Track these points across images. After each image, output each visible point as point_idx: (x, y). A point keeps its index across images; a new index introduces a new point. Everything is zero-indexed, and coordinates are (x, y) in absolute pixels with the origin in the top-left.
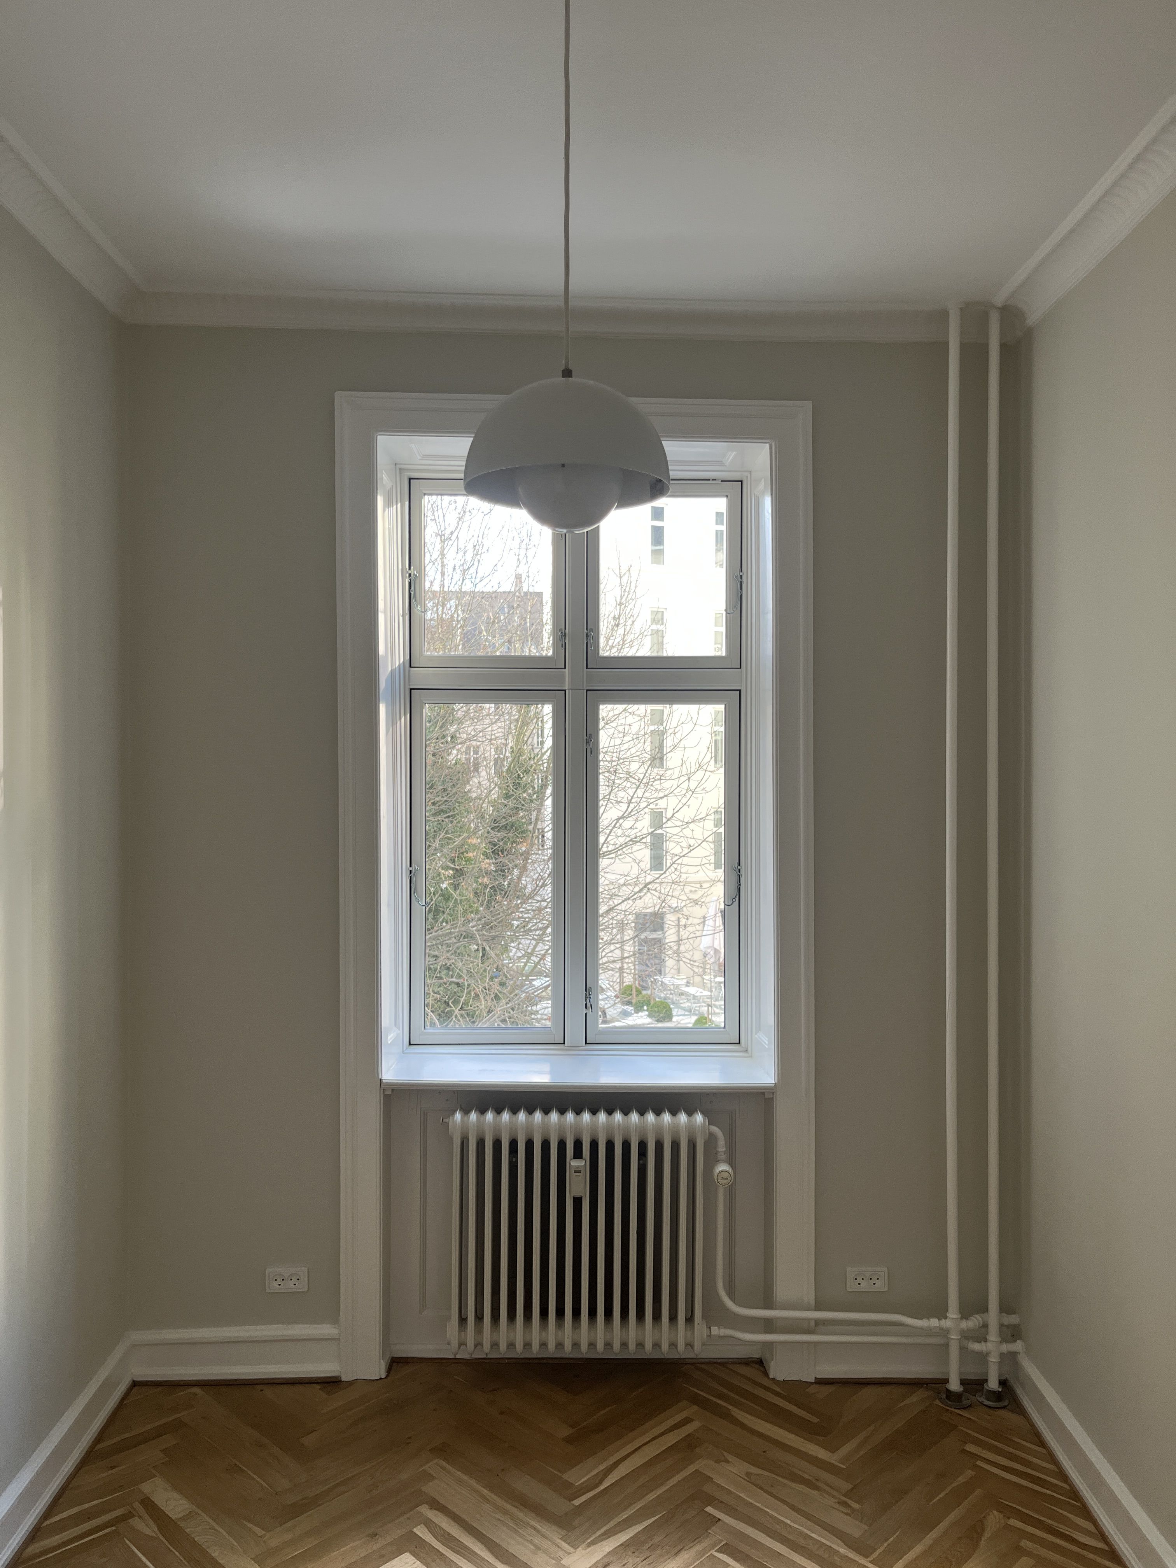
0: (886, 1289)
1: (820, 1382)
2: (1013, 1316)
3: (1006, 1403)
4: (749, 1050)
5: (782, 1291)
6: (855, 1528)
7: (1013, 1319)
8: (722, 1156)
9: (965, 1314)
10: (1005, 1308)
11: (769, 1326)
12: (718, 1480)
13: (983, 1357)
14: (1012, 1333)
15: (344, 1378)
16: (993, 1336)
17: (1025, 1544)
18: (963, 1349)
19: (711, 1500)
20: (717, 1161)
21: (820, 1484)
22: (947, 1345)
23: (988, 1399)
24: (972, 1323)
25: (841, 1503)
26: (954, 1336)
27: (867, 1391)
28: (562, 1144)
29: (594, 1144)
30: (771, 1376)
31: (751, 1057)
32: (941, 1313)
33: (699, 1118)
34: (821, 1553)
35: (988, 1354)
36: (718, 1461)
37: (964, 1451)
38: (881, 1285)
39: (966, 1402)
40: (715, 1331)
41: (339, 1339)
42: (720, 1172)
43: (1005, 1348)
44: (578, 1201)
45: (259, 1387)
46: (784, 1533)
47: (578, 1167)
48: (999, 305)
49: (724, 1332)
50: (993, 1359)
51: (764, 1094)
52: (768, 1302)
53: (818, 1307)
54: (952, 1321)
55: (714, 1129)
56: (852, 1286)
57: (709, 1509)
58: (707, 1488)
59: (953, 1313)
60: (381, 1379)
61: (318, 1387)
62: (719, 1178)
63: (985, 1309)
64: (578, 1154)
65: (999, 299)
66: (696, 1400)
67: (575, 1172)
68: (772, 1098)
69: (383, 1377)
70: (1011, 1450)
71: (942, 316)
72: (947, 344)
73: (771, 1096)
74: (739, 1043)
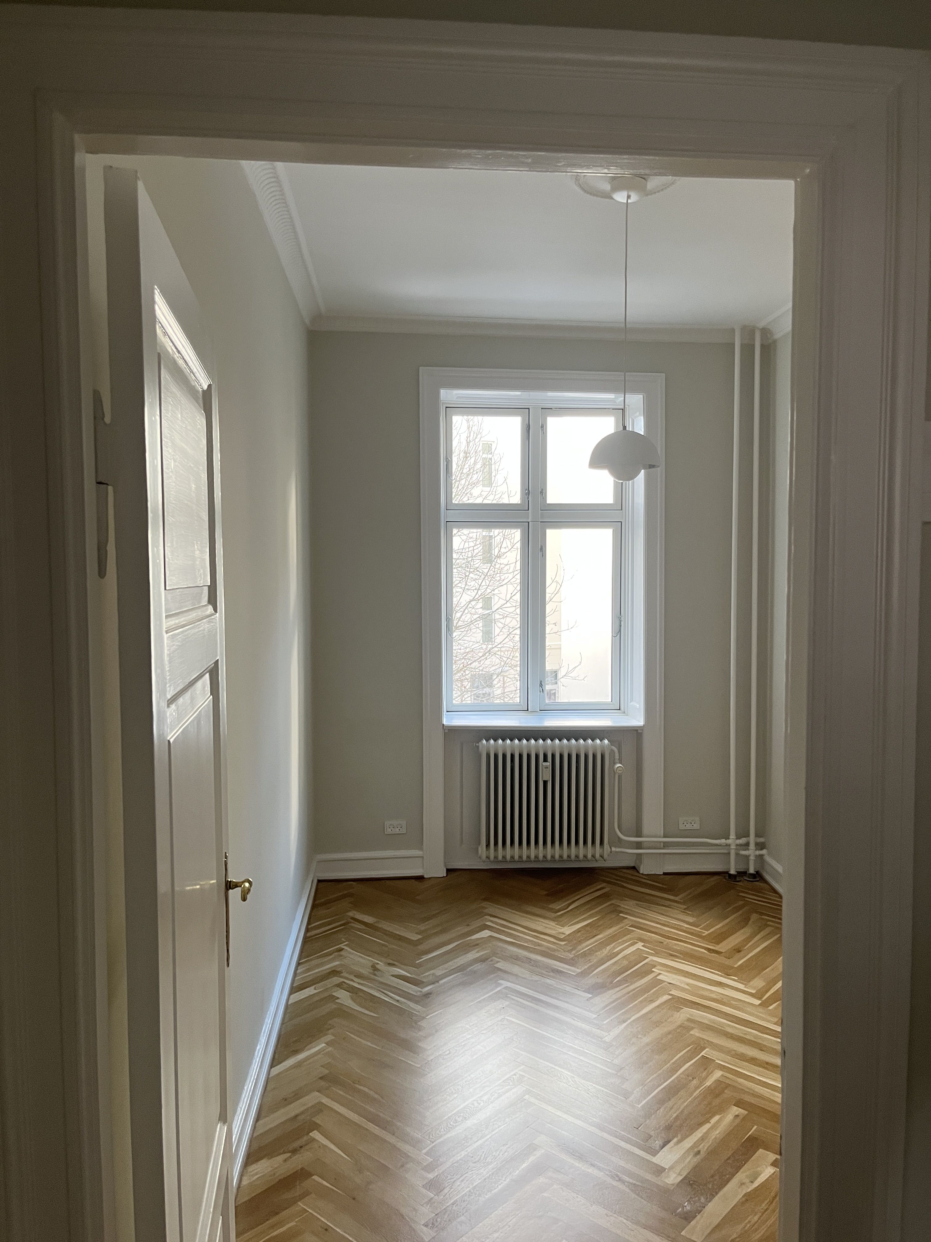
0: (699, 828)
1: (665, 874)
2: (762, 838)
3: (758, 879)
4: (626, 712)
5: (646, 830)
6: (691, 919)
7: (762, 840)
8: (617, 761)
9: (738, 837)
10: (757, 835)
11: (639, 845)
12: (622, 906)
13: (747, 857)
14: (761, 846)
15: (425, 877)
16: (752, 846)
17: (769, 923)
18: (737, 855)
19: (621, 912)
20: (615, 763)
21: (671, 906)
22: (729, 853)
23: (749, 878)
24: (743, 841)
25: (682, 912)
26: (733, 847)
27: (688, 877)
28: (537, 756)
29: (553, 756)
30: (641, 872)
31: (627, 715)
32: (727, 838)
33: (606, 741)
34: (676, 926)
35: (749, 856)
36: (622, 900)
37: (738, 895)
38: (696, 826)
39: (738, 879)
40: (613, 849)
41: (423, 857)
42: (618, 767)
43: (758, 853)
44: (545, 783)
45: (384, 881)
46: (658, 921)
47: (546, 765)
48: (761, 327)
49: (618, 850)
50: (752, 858)
51: (637, 730)
52: (639, 834)
53: (664, 837)
54: (732, 840)
55: (613, 748)
56: (682, 827)
57: (621, 915)
58: (618, 909)
59: (732, 836)
60: (444, 877)
61: (413, 880)
62: (618, 770)
63: (748, 835)
64: (545, 760)
65: (761, 325)
66: (604, 881)
67: (545, 768)
68: (642, 733)
69: (445, 876)
70: (762, 895)
71: (733, 330)
72: (734, 344)
73: (641, 732)
74: (620, 709)
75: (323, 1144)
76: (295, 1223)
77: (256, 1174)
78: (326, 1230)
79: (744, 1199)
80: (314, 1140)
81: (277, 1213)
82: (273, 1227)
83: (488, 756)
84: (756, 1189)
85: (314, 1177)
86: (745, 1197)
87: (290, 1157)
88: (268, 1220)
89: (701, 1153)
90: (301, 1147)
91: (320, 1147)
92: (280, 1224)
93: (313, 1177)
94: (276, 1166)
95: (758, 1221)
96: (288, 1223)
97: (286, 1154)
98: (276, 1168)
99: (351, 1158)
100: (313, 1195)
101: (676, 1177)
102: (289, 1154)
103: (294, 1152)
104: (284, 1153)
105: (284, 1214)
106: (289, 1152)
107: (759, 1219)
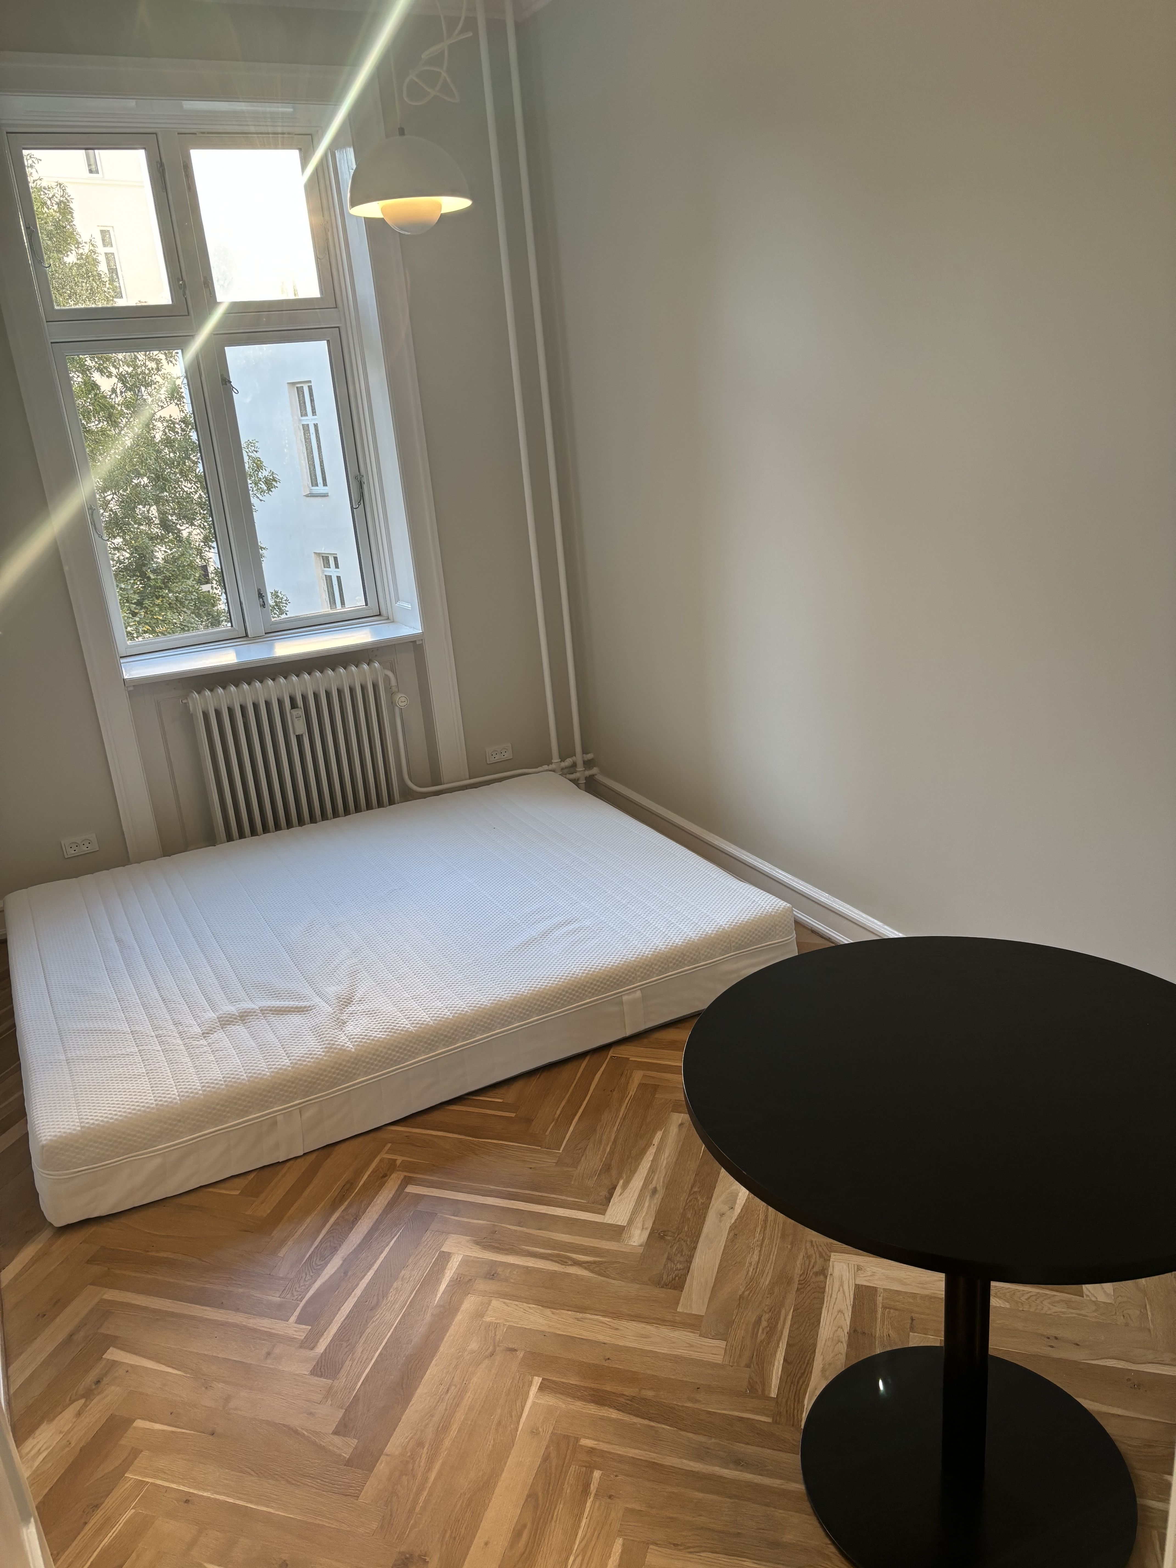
0: (511, 757)
2: (590, 754)
4: (391, 617)
7: (590, 756)
8: (395, 690)
10: (585, 752)
16: (580, 768)
20: (393, 694)
24: (568, 762)
28: (280, 702)
29: (304, 698)
31: (393, 622)
32: (550, 762)
33: (376, 666)
35: (578, 779)
38: (508, 755)
42: (400, 698)
43: (588, 773)
44: (299, 738)
47: (297, 713)
50: (582, 781)
51: (414, 642)
52: (437, 781)
53: (470, 778)
55: (388, 673)
56: (490, 759)
62: (400, 701)
64: (294, 705)
67: (294, 718)
68: (422, 644)
73: (421, 642)
74: (380, 615)
75: (131, 1366)
76: (133, 1511)
77: (39, 1452)
78: (187, 1501)
79: (732, 1234)
80: (114, 1363)
81: (97, 1506)
82: (100, 1531)
83: (206, 715)
84: (740, 1217)
85: (139, 1423)
86: (733, 1232)
87: (85, 1406)
88: (86, 1523)
89: (658, 1188)
90: (98, 1382)
91: (127, 1371)
92: (108, 1523)
93: (135, 1424)
94: (66, 1429)
95: (759, 1259)
96: (121, 1515)
97: (76, 1403)
98: (69, 1431)
99: (184, 1372)
100: (146, 1453)
101: (640, 1235)
102: (83, 1401)
103: (88, 1395)
104: (72, 1402)
105: (109, 1503)
106: (82, 1397)
107: (760, 1255)
